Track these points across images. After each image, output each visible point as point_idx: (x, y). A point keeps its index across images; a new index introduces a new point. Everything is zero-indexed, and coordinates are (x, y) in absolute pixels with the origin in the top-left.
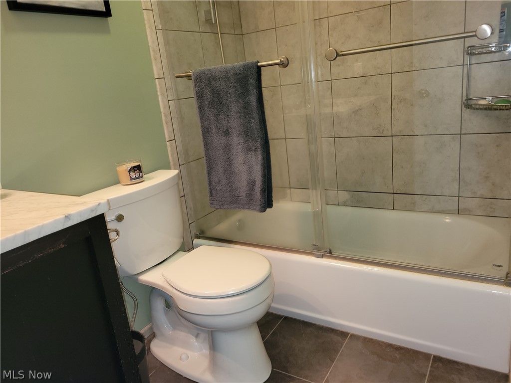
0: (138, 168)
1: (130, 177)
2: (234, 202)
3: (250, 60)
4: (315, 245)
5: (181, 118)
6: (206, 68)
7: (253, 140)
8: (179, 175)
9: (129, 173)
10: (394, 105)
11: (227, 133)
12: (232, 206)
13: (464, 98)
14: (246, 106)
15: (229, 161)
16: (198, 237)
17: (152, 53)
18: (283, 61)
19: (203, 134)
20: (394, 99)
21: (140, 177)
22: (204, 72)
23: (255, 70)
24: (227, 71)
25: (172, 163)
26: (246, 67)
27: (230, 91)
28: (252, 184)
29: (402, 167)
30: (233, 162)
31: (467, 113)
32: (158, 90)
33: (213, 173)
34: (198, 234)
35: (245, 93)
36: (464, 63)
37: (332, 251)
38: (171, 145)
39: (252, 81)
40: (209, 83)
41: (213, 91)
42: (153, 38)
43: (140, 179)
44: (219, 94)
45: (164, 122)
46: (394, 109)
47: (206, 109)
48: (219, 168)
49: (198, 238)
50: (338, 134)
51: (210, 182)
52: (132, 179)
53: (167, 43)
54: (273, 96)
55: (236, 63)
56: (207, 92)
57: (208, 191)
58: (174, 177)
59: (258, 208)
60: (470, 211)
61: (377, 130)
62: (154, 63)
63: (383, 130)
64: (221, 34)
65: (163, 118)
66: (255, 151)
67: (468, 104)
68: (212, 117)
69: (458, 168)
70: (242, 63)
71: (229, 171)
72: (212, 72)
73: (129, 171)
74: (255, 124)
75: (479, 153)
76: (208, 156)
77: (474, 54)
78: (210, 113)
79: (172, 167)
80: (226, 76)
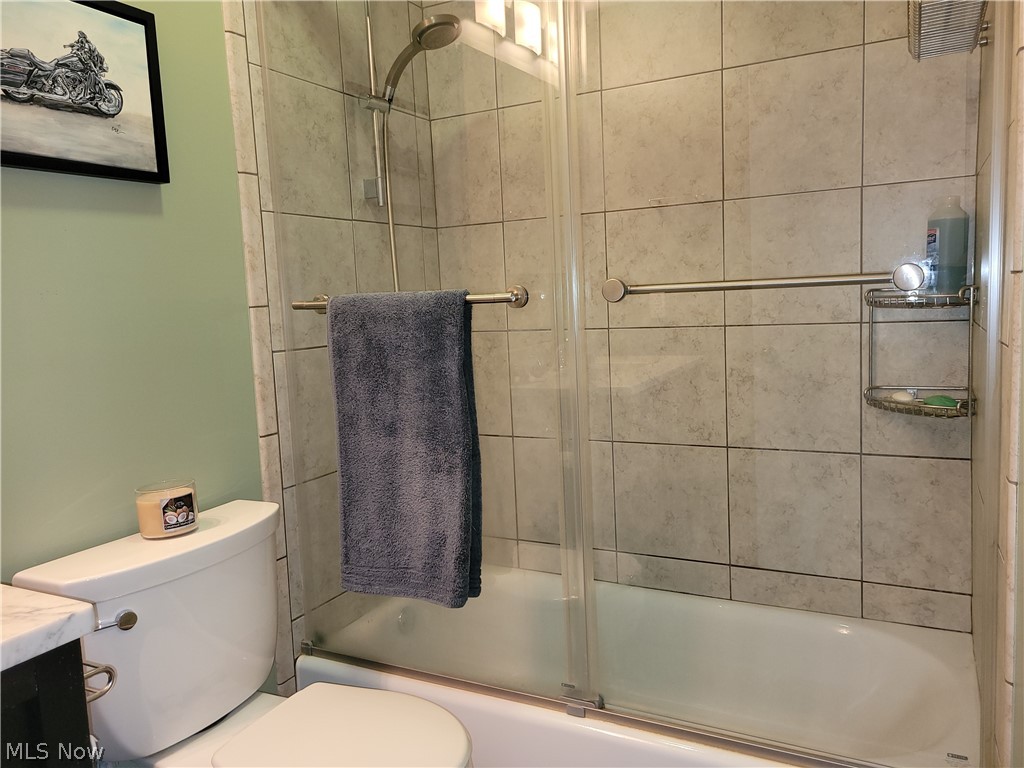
0: (186, 502)
1: (166, 522)
2: (397, 579)
3: (449, 286)
4: (570, 686)
5: (296, 387)
6: (359, 294)
7: (446, 450)
8: (280, 516)
9: (164, 513)
10: (732, 388)
11: (392, 430)
12: (391, 589)
13: (866, 385)
14: (437, 378)
15: (392, 491)
16: (308, 651)
17: (247, 256)
18: (517, 295)
19: (340, 429)
20: (731, 375)
21: (187, 522)
22: (353, 303)
23: (459, 309)
24: (400, 306)
25: (265, 485)
26: (441, 302)
27: (406, 345)
28: (438, 542)
29: (748, 512)
30: (401, 492)
31: (871, 414)
32: (253, 331)
33: (354, 514)
34: (310, 643)
35: (436, 351)
36: (861, 319)
37: (605, 701)
38: (269, 445)
39: (452, 330)
40: (363, 326)
41: (369, 341)
42: (253, 229)
43: (188, 525)
44: (381, 349)
45: (258, 395)
46: (730, 395)
47: (351, 377)
48: (370, 503)
49: (308, 654)
50: (619, 435)
51: (345, 531)
52: (168, 526)
53: (282, 238)
54: (490, 349)
55: (420, 290)
56: (357, 345)
57: (340, 550)
58: (267, 521)
59: (449, 596)
60: (885, 613)
61: (697, 434)
62: (249, 277)
63: (710, 434)
64: (394, 224)
65: (258, 388)
66: (449, 472)
67: (874, 398)
68: (362, 395)
69: (857, 522)
70: (433, 293)
71: (390, 511)
72: (371, 304)
73: (164, 508)
74: (452, 416)
75: (897, 494)
76: (347, 476)
77: (881, 305)
78: (359, 387)
79: (266, 495)
80: (398, 314)
